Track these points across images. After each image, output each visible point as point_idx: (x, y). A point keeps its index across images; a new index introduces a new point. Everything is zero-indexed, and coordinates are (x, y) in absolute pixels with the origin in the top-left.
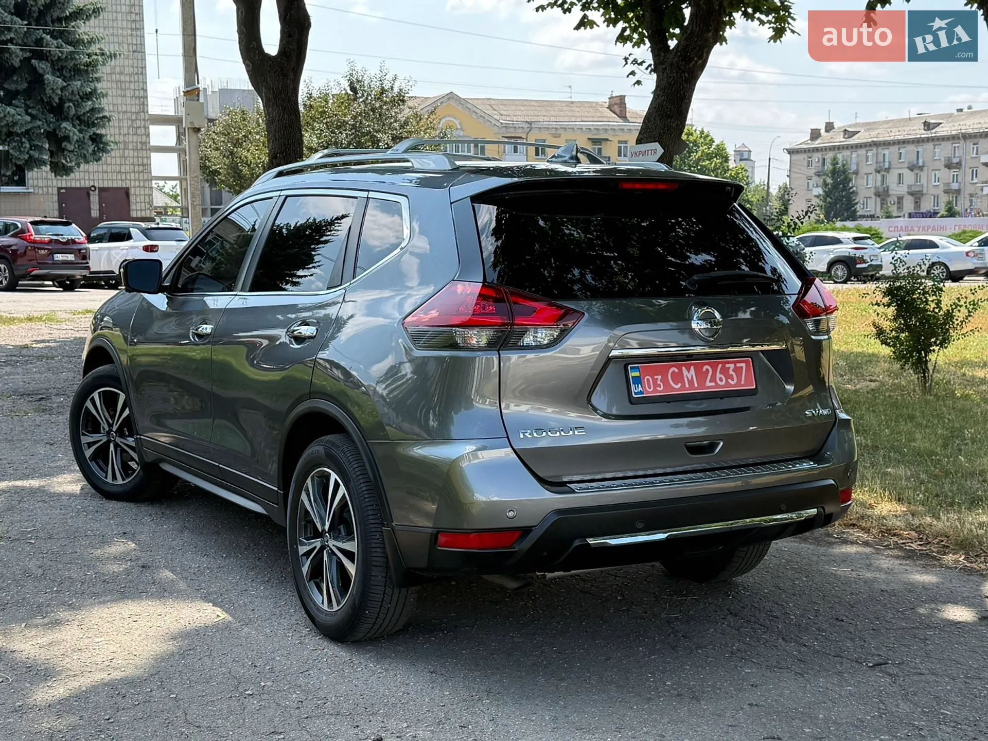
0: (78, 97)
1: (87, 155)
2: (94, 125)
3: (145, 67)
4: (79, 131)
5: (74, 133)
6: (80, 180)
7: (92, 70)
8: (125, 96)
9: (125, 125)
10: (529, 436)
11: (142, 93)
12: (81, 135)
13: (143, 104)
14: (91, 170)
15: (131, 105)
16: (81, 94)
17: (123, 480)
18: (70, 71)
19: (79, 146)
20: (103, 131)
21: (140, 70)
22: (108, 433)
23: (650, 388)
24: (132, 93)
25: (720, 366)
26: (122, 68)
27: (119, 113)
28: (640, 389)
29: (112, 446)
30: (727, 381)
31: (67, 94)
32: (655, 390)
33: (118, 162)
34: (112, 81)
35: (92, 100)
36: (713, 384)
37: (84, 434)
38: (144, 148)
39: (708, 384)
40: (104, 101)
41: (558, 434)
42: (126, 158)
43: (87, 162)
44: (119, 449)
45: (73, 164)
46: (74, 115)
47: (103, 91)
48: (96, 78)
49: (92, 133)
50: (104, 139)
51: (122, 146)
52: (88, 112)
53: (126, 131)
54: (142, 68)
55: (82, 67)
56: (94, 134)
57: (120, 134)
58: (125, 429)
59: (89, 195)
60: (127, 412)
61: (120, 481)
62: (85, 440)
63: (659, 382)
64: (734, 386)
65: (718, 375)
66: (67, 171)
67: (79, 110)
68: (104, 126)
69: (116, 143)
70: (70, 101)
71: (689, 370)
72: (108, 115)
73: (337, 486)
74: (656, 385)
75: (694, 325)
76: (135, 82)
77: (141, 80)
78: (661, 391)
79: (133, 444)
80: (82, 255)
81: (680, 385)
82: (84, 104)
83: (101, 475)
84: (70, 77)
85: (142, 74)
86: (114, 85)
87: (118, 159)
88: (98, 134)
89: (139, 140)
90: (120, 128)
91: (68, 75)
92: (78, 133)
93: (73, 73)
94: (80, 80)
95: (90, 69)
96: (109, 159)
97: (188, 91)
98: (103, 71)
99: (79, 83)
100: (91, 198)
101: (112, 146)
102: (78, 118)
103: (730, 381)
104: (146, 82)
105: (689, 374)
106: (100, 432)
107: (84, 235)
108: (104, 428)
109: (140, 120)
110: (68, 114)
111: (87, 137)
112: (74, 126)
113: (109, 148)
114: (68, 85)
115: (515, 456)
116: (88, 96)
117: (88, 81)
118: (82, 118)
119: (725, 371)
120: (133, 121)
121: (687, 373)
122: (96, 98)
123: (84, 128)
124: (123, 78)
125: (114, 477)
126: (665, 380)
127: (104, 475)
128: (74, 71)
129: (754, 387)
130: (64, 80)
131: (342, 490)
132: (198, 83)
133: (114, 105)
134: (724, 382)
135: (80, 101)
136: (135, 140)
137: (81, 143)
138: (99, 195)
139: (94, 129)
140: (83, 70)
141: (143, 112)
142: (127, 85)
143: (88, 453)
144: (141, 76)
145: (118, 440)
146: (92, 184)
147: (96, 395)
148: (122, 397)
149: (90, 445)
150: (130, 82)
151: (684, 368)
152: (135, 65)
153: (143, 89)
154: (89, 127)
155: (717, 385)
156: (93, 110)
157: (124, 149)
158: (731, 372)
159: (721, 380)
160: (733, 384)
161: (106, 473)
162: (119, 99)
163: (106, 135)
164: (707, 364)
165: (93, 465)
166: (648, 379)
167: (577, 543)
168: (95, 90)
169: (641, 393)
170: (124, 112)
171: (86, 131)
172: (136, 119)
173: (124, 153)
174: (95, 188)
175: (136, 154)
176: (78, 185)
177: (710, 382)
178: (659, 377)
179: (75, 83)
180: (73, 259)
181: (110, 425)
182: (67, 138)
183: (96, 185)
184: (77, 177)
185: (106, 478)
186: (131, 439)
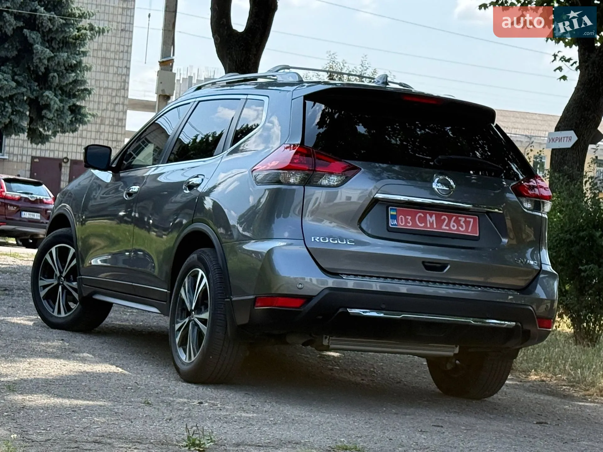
0: (63, 68)
1: (65, 125)
2: (75, 96)
3: (131, 46)
4: (60, 100)
5: (55, 102)
6: (54, 151)
7: (80, 44)
8: (108, 73)
9: (105, 100)
10: (318, 241)
11: (125, 71)
12: (62, 105)
13: (125, 82)
14: (66, 142)
15: (113, 81)
16: (66, 65)
17: (65, 313)
18: (59, 43)
19: (57, 115)
20: (83, 104)
21: (126, 48)
22: (59, 278)
23: (402, 223)
24: (115, 69)
25: (454, 218)
26: (109, 45)
27: (100, 88)
28: (395, 222)
29: (60, 287)
30: (458, 227)
31: (53, 65)
32: (405, 225)
33: (93, 137)
34: (98, 57)
35: (76, 72)
36: (448, 228)
37: (41, 279)
38: (120, 124)
39: (444, 227)
40: (87, 75)
41: (336, 242)
42: (101, 133)
43: (64, 132)
44: (65, 291)
45: (50, 133)
46: (57, 86)
47: (88, 65)
48: (82, 52)
49: (71, 104)
50: (83, 111)
51: (99, 121)
52: (70, 83)
53: (104, 106)
54: (128, 46)
55: (71, 40)
56: (74, 105)
57: (98, 109)
58: (71, 276)
59: (60, 166)
60: (74, 262)
61: (63, 315)
62: (41, 283)
63: (409, 220)
64: (462, 232)
65: (452, 223)
66: (43, 139)
67: (63, 80)
68: (84, 99)
69: (93, 116)
70: (55, 71)
71: (431, 217)
72: (89, 88)
73: (202, 277)
74: (406, 222)
75: (434, 186)
76: (119, 59)
77: (125, 58)
78: (410, 226)
79: (76, 287)
80: (47, 215)
81: (423, 224)
82: (68, 75)
83: (50, 310)
84: (58, 49)
85: (127, 52)
86: (99, 62)
87: (93, 134)
88: (78, 106)
89: (117, 116)
90: (99, 102)
91: (56, 47)
92: (58, 102)
93: (61, 45)
94: (67, 52)
95: (78, 42)
96: (85, 133)
97: (163, 62)
98: (90, 46)
99: (66, 54)
100: (63, 170)
101: (90, 118)
102: (61, 89)
103: (460, 228)
104: (130, 61)
105: (431, 219)
106: (53, 278)
107: (52, 196)
108: (56, 275)
109: (120, 97)
110: (52, 83)
111: (67, 107)
112: (56, 95)
113: (86, 119)
114: (55, 56)
115: (307, 251)
116: (73, 68)
117: (75, 54)
118: (65, 89)
119: (457, 222)
120: (112, 97)
121: (430, 218)
122: (80, 71)
123: (65, 98)
124: (108, 55)
125: (59, 312)
126: (413, 220)
127: (52, 310)
128: (63, 43)
129: (478, 235)
130: (52, 51)
131: (205, 280)
132: (173, 55)
133: (96, 80)
134: (456, 228)
135: (65, 72)
136: (112, 116)
137: (60, 112)
138: (71, 167)
139: (74, 100)
140: (71, 43)
141: (124, 89)
142: (112, 62)
143: (43, 293)
144: (126, 54)
145: (66, 283)
146: (65, 155)
147: (53, 250)
148: (72, 251)
149: (45, 287)
150: (115, 59)
151: (428, 215)
152: (122, 43)
153: (126, 67)
154: (70, 98)
155: (450, 229)
156: (75, 82)
157: (101, 124)
158: (462, 223)
159: (454, 226)
160: (462, 230)
161: (54, 309)
162: (102, 74)
163: (85, 107)
164: (445, 215)
165: (45, 303)
166: (401, 218)
167: (341, 310)
168: (80, 62)
169: (395, 225)
170: (105, 88)
171: (67, 101)
172: (116, 95)
173: (100, 127)
174: (68, 159)
175: (111, 130)
176: (52, 156)
177: (446, 226)
178: (410, 218)
179: (62, 54)
180: (39, 218)
181: (61, 273)
182: (47, 106)
183: (69, 157)
184: (52, 148)
185: (53, 312)
186: (75, 283)
